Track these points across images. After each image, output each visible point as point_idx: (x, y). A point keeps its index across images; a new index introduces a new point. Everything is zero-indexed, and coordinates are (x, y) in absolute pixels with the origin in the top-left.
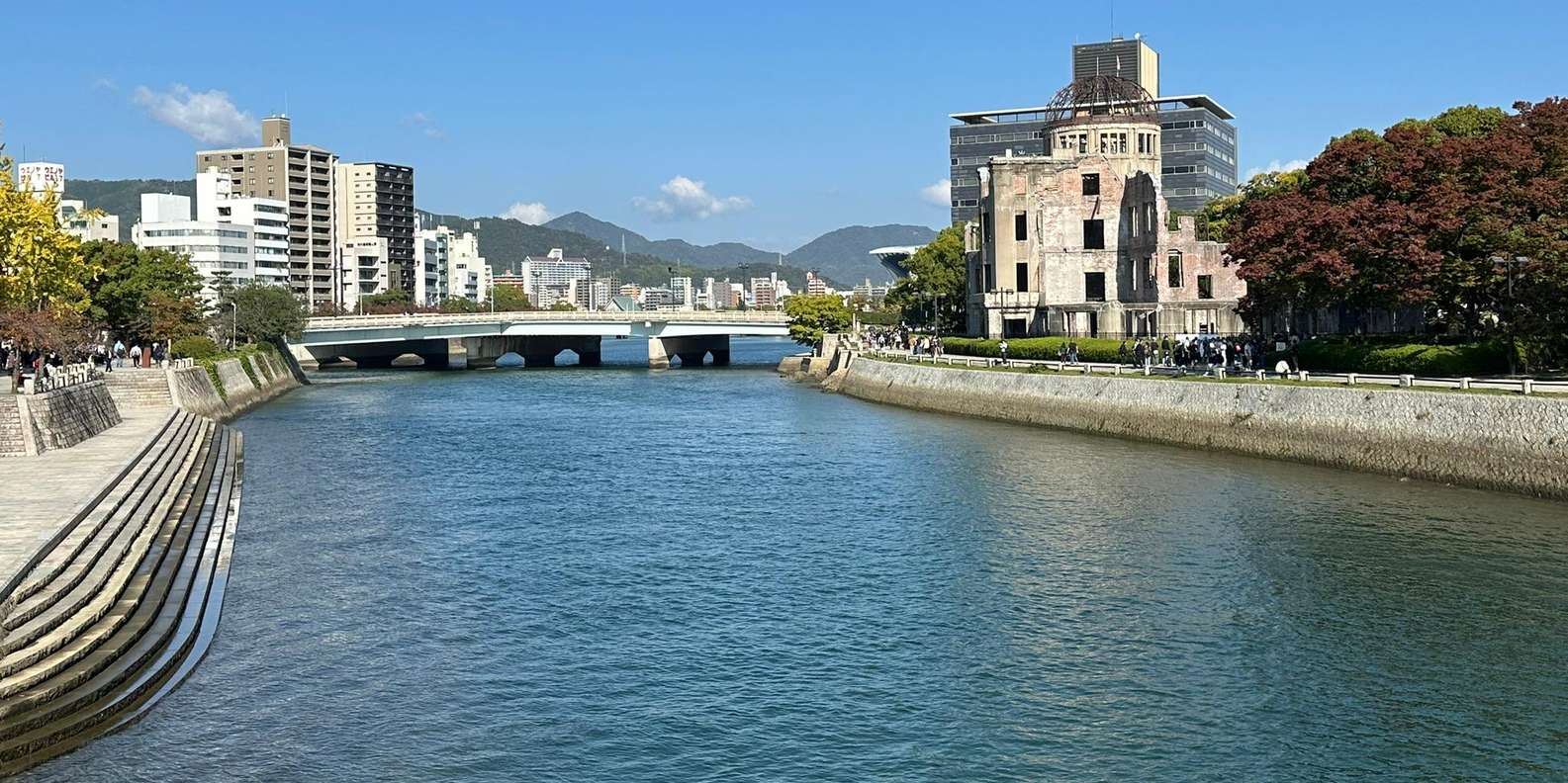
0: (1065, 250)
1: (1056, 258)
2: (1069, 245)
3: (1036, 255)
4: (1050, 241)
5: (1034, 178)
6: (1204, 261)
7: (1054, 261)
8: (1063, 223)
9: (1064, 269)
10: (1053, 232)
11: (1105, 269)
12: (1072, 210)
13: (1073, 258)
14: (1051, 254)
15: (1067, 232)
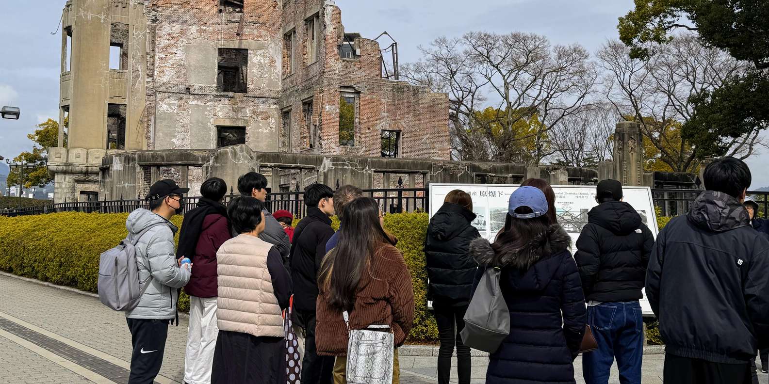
0: (188, 89)
1: (173, 101)
2: (196, 84)
3: (141, 94)
4: (166, 76)
6: (392, 108)
7: (170, 105)
8: (187, 49)
9: (185, 119)
10: (171, 62)
11: (247, 122)
12: (200, 31)
13: (199, 103)
14: (167, 95)
15: (192, 63)
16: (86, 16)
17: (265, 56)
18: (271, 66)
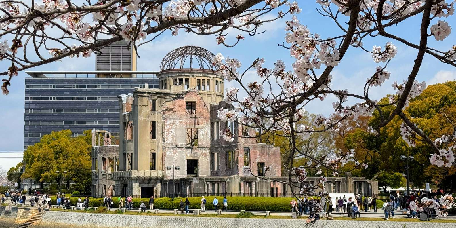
0: (176, 146)
1: (171, 150)
2: (179, 143)
3: (161, 149)
4: (169, 141)
5: (161, 102)
6: (261, 154)
7: (170, 152)
8: (176, 130)
9: (176, 157)
10: (170, 135)
11: (199, 158)
12: (180, 122)
13: (181, 151)
14: (169, 148)
15: (178, 135)
16: (142, 119)
17: (204, 131)
18: (207, 135)
